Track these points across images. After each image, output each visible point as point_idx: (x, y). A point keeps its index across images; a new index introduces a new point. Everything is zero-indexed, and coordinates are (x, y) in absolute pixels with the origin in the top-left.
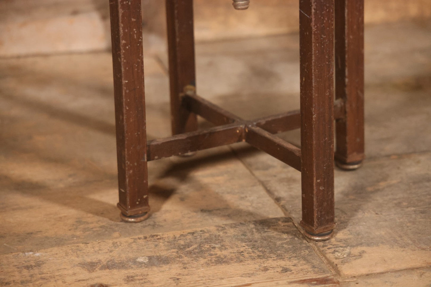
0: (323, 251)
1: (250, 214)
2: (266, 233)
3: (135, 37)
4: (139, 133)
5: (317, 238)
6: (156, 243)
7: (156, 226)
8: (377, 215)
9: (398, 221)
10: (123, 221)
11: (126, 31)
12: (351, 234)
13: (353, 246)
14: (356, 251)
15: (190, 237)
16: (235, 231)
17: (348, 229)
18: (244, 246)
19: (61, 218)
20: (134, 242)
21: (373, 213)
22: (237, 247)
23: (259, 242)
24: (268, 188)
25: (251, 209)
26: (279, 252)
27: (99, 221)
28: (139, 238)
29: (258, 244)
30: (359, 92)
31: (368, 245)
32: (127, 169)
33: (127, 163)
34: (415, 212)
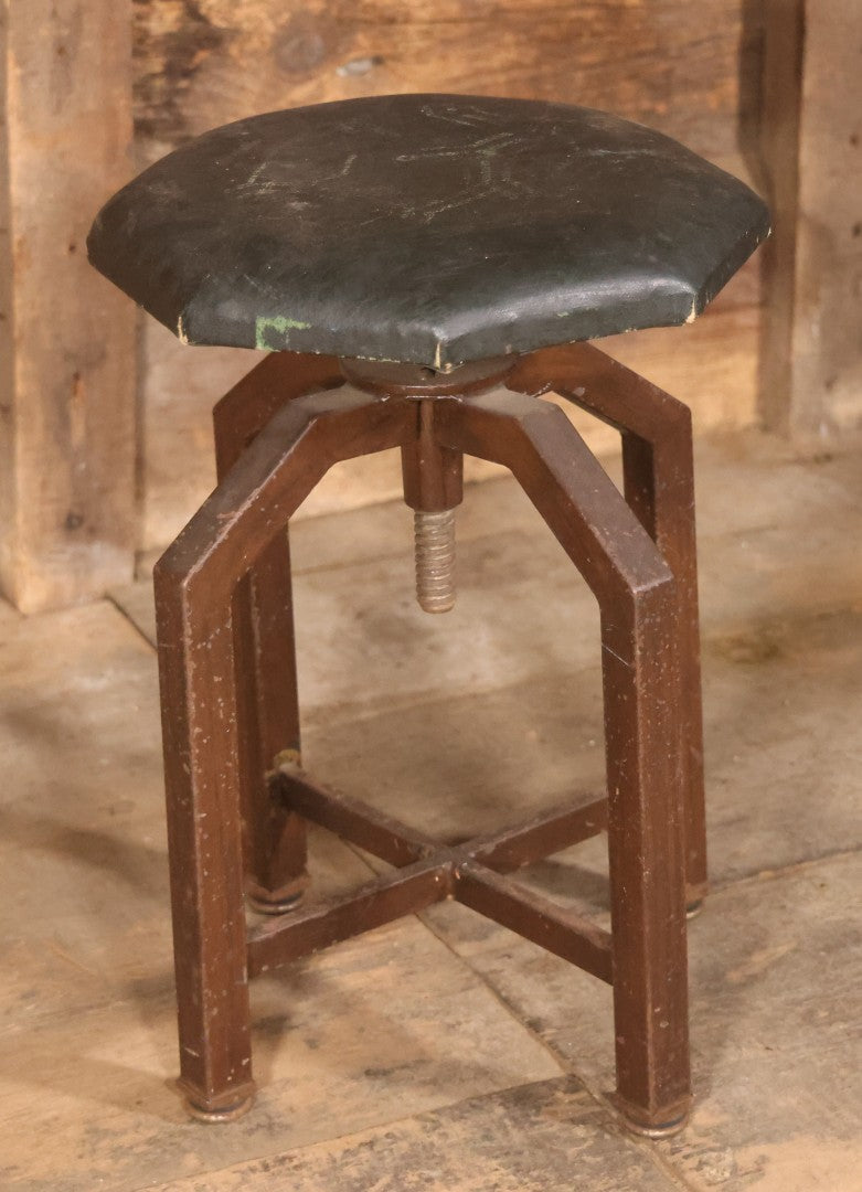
0: (674, 1164)
1: (482, 1072)
2: (536, 1127)
3: (222, 716)
4: (231, 923)
5: (657, 1133)
6: (295, 1179)
7: (277, 1129)
8: (770, 1053)
9: (819, 1064)
10: (193, 1120)
11: (203, 705)
12: (726, 1111)
13: (736, 1146)
14: (747, 1157)
15: (365, 1154)
16: (464, 1130)
17: (714, 1097)
18: (497, 1170)
19: (46, 1123)
20: (244, 1181)
21: (760, 1046)
22: (481, 1172)
23: (526, 1153)
24: (504, 994)
25: (478, 1057)
26: (578, 1177)
27: (139, 1125)
28: (253, 1170)
29: (526, 1159)
30: (693, 749)
31: (769, 1139)
32: (206, 1007)
33: (207, 995)
34: (849, 1035)
